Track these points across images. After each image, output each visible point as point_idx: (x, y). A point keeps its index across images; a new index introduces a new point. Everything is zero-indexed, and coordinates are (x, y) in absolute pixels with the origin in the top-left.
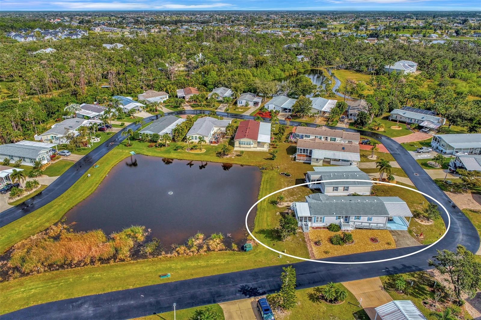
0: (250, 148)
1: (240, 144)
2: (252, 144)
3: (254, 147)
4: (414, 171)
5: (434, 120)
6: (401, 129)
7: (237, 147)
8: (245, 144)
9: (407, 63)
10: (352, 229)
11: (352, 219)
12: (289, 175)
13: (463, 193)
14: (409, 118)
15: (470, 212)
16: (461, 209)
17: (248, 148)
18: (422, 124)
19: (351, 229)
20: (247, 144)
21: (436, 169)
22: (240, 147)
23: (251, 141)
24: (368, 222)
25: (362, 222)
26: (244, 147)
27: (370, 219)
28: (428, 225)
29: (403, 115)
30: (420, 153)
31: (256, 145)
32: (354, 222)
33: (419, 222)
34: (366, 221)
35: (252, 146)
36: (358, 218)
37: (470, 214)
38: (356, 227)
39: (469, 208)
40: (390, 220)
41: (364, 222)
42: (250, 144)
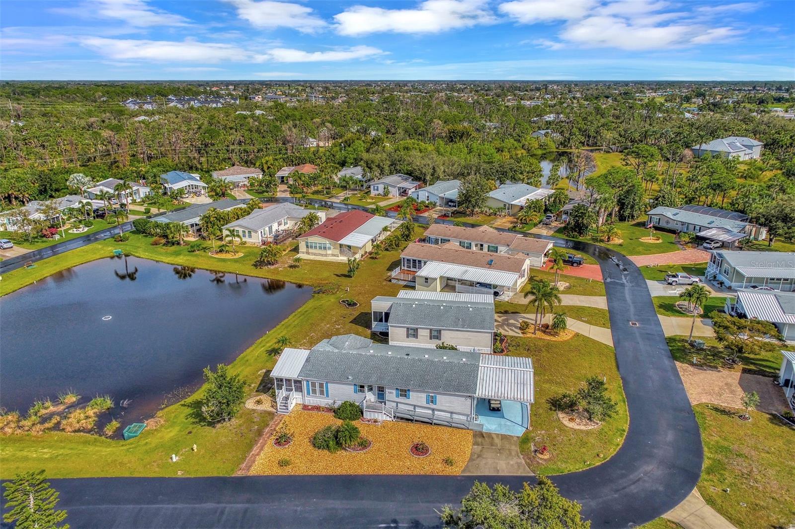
0: (326, 255)
1: (307, 247)
2: (329, 248)
3: (333, 255)
4: (632, 317)
5: (732, 228)
6: (660, 241)
7: (303, 253)
8: (316, 247)
9: (738, 141)
10: (388, 419)
11: (391, 394)
12: (355, 304)
13: (720, 369)
14: (683, 223)
15: (714, 412)
16: (694, 403)
17: (322, 255)
18: (702, 234)
19: (385, 418)
20: (320, 248)
21: (688, 316)
22: (308, 253)
23: (327, 242)
24: (428, 406)
25: (415, 406)
26: (315, 254)
27: (432, 400)
28: (581, 431)
29: (672, 218)
30: (671, 284)
31: (337, 252)
32: (397, 403)
33: (566, 422)
34: (424, 404)
35: (329, 252)
36: (404, 393)
37: (711, 415)
38: (398, 415)
39: (716, 403)
40: (494, 410)
41: (419, 404)
42: (325, 248)
